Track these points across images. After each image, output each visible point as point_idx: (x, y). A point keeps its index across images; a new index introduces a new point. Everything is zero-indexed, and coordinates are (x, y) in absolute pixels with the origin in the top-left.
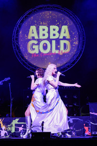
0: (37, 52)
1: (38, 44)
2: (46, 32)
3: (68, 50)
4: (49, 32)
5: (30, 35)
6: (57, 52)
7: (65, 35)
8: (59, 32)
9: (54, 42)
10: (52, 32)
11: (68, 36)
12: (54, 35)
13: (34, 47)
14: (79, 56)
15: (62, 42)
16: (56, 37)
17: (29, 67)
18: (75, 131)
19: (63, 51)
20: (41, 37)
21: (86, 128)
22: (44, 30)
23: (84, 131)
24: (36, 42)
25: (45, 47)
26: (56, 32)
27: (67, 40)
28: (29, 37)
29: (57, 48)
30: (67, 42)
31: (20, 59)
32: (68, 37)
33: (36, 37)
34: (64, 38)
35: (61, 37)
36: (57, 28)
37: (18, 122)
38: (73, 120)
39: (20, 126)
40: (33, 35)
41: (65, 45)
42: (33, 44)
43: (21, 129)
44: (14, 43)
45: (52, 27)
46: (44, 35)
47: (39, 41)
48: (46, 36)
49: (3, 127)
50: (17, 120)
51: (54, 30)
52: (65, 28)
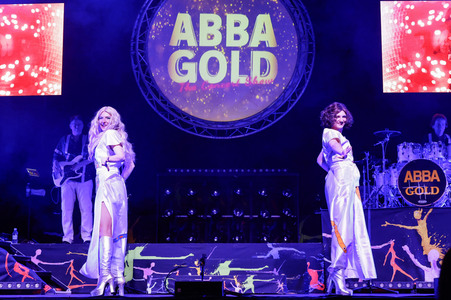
0: (192, 78)
1: (197, 59)
2: (215, 30)
3: (271, 76)
4: (223, 32)
5: (177, 37)
6: (243, 80)
7: (264, 38)
8: (250, 30)
9: (235, 55)
10: (231, 31)
11: (270, 39)
12: (237, 37)
13: (185, 66)
14: (299, 91)
15: (257, 56)
16: (240, 43)
17: (172, 118)
18: (283, 280)
19: (259, 79)
20: (204, 42)
21: (313, 273)
22: (211, 24)
23: (308, 279)
24: (190, 55)
25: (213, 65)
26: (242, 31)
27: (269, 50)
28: (174, 42)
29: (245, 68)
30: (269, 57)
31: (150, 96)
32: (272, 42)
33: (192, 42)
34: (262, 46)
35: (255, 43)
36: (244, 20)
38: (280, 252)
40: (183, 37)
41: (264, 62)
42: (185, 59)
43: (148, 272)
44: (135, 56)
45: (231, 18)
46: (211, 37)
47: (200, 51)
48: (217, 40)
50: (140, 249)
51: (237, 24)
52: (263, 19)
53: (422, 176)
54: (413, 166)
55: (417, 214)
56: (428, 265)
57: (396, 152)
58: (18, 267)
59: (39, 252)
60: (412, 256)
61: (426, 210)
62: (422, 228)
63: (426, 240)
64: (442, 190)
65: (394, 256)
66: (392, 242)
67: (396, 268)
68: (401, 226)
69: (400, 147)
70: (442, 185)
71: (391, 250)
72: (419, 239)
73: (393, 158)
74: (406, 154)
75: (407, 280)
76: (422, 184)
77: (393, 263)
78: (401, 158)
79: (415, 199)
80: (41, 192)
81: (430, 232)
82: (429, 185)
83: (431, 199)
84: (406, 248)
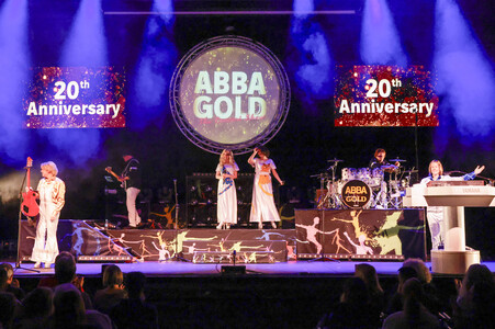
0: (209, 115)
1: (212, 102)
2: (225, 83)
3: (262, 114)
4: (230, 83)
5: (199, 87)
6: (244, 116)
7: (257, 88)
8: (248, 83)
9: (238, 100)
10: (235, 83)
11: (262, 89)
12: (239, 88)
13: (205, 107)
14: (280, 124)
15: (252, 101)
16: (243, 91)
17: (197, 141)
18: (272, 254)
19: (255, 116)
20: (217, 91)
21: (290, 248)
22: (222, 79)
23: (287, 252)
24: (208, 99)
25: (224, 107)
26: (242, 83)
27: (261, 96)
28: (197, 91)
29: (245, 109)
30: (261, 101)
31: (182, 127)
32: (262, 91)
33: (209, 91)
34: (256, 94)
35: (251, 92)
36: (244, 76)
37: (186, 236)
38: (270, 235)
39: (190, 244)
40: (203, 87)
41: (256, 103)
42: (203, 103)
43: (191, 250)
44: (172, 100)
45: (236, 74)
46: (222, 87)
47: (214, 97)
48: (226, 90)
49: (163, 244)
50: (185, 233)
51: (239, 79)
52: (257, 76)
53: (356, 190)
54: (351, 184)
55: (353, 213)
56: (359, 244)
57: (341, 173)
58: (116, 247)
59: (123, 235)
60: (349, 239)
61: (358, 211)
62: (355, 222)
63: (357, 229)
64: (368, 199)
65: (339, 238)
66: (337, 230)
67: (339, 245)
68: (343, 221)
69: (344, 170)
70: (368, 196)
71: (337, 235)
72: (354, 228)
73: (339, 177)
74: (346, 175)
75: (346, 253)
76: (356, 195)
77: (338, 243)
78: (344, 177)
79: (352, 204)
80: (114, 191)
81: (360, 224)
82: (360, 195)
83: (362, 204)
84: (345, 234)
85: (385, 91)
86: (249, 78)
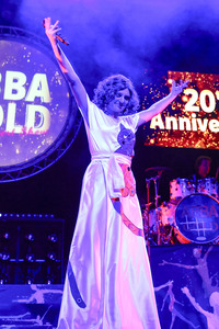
3: (44, 127)
4: (3, 84)
6: (19, 130)
7: (39, 94)
8: (27, 87)
9: (12, 108)
10: (10, 86)
11: (45, 96)
12: (15, 92)
15: (31, 110)
19: (34, 130)
26: (20, 86)
27: (44, 104)
29: (20, 119)
30: (44, 111)
32: (46, 98)
34: (38, 101)
35: (31, 98)
36: (22, 77)
41: (37, 113)
45: (11, 75)
51: (15, 81)
52: (40, 79)
57: (169, 187)
60: (192, 300)
61: (205, 247)
62: (202, 267)
65: (173, 299)
66: (170, 283)
68: (179, 265)
71: (170, 292)
72: (200, 280)
73: (166, 194)
77: (171, 308)
78: (175, 194)
79: (193, 235)
81: (211, 271)
83: (211, 235)
84: (186, 290)
85: (208, 104)
86: (29, 80)
